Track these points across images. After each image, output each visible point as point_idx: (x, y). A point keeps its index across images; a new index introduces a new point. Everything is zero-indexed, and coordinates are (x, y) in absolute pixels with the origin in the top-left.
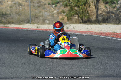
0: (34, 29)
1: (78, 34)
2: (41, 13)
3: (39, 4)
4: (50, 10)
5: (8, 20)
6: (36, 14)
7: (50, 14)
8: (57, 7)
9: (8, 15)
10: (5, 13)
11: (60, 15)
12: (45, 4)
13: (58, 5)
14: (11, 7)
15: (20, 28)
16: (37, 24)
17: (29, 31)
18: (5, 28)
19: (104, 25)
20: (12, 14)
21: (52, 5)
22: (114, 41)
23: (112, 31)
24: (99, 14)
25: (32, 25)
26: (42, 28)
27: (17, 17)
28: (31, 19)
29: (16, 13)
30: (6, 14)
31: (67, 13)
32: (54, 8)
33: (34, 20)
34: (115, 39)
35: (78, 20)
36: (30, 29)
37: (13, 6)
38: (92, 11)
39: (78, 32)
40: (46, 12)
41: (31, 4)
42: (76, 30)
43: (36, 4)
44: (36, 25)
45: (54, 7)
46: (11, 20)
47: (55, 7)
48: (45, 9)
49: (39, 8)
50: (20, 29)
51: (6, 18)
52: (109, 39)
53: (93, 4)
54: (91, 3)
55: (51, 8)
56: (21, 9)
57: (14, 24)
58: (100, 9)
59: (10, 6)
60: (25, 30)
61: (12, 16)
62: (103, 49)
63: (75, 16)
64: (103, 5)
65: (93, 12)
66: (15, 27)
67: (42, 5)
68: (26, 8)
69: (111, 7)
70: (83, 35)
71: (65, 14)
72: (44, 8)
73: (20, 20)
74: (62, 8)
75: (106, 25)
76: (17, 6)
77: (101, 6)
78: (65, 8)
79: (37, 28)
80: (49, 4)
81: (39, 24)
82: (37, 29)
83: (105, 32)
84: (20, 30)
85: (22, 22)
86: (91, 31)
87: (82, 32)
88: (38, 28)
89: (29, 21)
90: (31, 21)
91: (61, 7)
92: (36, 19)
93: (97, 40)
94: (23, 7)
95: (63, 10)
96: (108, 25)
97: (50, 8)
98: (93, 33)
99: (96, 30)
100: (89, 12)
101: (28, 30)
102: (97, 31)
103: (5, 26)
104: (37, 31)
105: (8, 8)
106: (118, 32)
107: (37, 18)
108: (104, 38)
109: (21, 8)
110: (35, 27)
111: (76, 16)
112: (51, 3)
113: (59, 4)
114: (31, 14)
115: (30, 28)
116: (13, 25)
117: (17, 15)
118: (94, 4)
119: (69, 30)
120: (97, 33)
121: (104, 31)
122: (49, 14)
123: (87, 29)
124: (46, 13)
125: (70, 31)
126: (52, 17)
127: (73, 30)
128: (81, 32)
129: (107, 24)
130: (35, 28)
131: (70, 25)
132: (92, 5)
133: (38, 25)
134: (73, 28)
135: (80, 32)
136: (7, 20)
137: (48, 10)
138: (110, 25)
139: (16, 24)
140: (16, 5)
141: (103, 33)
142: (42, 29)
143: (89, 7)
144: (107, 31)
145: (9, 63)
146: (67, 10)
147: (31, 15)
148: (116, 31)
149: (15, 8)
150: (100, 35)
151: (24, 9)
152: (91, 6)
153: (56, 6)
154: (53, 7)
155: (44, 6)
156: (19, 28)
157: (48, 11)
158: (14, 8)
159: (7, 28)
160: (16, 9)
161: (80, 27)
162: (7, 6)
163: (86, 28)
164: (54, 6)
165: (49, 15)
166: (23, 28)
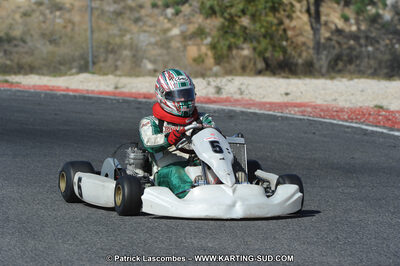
0: (107, 93)
1: (257, 111)
2: (128, 37)
3: (122, 4)
4: (159, 27)
5: (16, 61)
6: (111, 41)
7: (158, 38)
8: (181, 15)
9: (16, 42)
10: (7, 34)
11: (190, 42)
12: (141, 6)
13: (186, 9)
14: (25, 14)
15: (59, 89)
16: (116, 75)
17: (90, 98)
18: (6, 87)
19: (344, 80)
20: (28, 39)
21: (164, 10)
22: (381, 140)
23: (372, 105)
24: (323, 41)
25: (97, 78)
26: (134, 91)
27: (45, 49)
28: (94, 57)
29: (43, 35)
30: (9, 40)
31: (213, 38)
32: (169, 20)
33: (105, 60)
34: (385, 131)
35: (252, 63)
36: (93, 92)
37: (33, 11)
38: (298, 32)
39: (254, 104)
40: (145, 31)
41: (93, 5)
42: (247, 97)
43: (109, 4)
44: (110, 77)
45: (169, 15)
46: (27, 60)
47: (173, 15)
48: (141, 24)
49: (120, 20)
50: (59, 93)
51: (11, 53)
52: (365, 132)
53: (302, 7)
54: (298, 6)
55: (161, 18)
56: (58, 21)
57: (38, 74)
58: (326, 24)
59: (22, 10)
60: (75, 97)
61: (30, 44)
62: (349, 170)
63: (242, 49)
64: (335, 11)
65: (301, 34)
66: (40, 86)
67: (131, 9)
68: (77, 18)
69: (361, 18)
70: (274, 118)
71: (209, 40)
72: (137, 20)
73: (58, 58)
74: (199, 19)
75: (351, 82)
76: (47, 12)
77: (328, 15)
78: (208, 21)
79: (116, 88)
80: (154, 6)
81: (120, 76)
82: (114, 94)
83: (347, 105)
84: (57, 97)
85: (62, 68)
86: (299, 101)
87: (271, 104)
88: (118, 91)
89: (87, 63)
90: (94, 63)
91: (193, 16)
92: (111, 56)
93: (325, 136)
94: (67, 16)
95: (200, 25)
96: (356, 80)
97: (158, 20)
98: (309, 109)
99: (317, 98)
100: (290, 33)
101: (84, 98)
102: (319, 102)
103: (7, 81)
104: (118, 101)
105: (17, 16)
106: (393, 107)
107: (113, 51)
108: (348, 127)
109: (60, 17)
110: (108, 86)
111: (245, 46)
112: (160, 3)
113: (187, 5)
114: (92, 39)
115: (90, 89)
116: (32, 76)
117: (48, 43)
118: (304, 8)
119: (224, 96)
120: (322, 110)
121: (346, 101)
122: (153, 40)
123: (287, 94)
124: (143, 37)
125: (227, 100)
126: (165, 52)
127: (238, 97)
128: (265, 104)
129: (351, 79)
130: (110, 89)
131: (230, 78)
132: (301, 11)
133: (118, 78)
134: (240, 89)
135: (262, 105)
136: (11, 60)
137: (150, 26)
138: (363, 80)
139: (43, 74)
140: (42, 8)
141: (342, 110)
142: (131, 95)
143: (290, 17)
144: (353, 101)
145: (24, 218)
146: (214, 26)
147: (94, 44)
148: (385, 104)
149: (41, 18)
150: (332, 117)
151: (70, 21)
152: (294, 15)
153: (177, 13)
154: (166, 17)
155: (138, 12)
156: (53, 89)
157: (152, 29)
158: (36, 18)
159: (14, 89)
160: (44, 22)
161: (261, 87)
162: (14, 12)
163: (283, 91)
164: (170, 11)
165: (156, 44)
166: (68, 89)
